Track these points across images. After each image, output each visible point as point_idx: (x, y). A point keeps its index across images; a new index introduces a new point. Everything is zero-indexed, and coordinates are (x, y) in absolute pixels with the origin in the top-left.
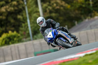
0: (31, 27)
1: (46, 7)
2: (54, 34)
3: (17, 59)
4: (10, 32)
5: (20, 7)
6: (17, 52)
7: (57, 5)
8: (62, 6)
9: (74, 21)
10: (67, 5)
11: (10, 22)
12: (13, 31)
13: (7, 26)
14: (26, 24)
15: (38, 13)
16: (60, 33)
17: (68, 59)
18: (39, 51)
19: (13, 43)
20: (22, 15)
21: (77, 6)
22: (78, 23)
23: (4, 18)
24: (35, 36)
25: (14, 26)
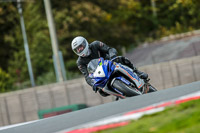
0: (32, 60)
1: (63, 19)
5: (10, 19)
7: (84, 15)
8: (94, 16)
10: (104, 14)
14: (21, 52)
15: (46, 31)
17: (108, 125)
18: (48, 108)
20: (14, 36)
21: (126, 17)
22: (127, 51)
24: (40, 78)
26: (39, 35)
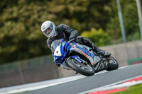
4: (93, 30)
14: (116, 18)
18: (135, 57)
20: (111, 6)
23: (84, 9)
25: (99, 22)
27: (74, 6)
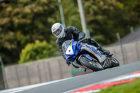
1: (89, 7)
2: (76, 49)
3: (47, 81)
4: (37, 42)
5: (52, 6)
6: (47, 70)
7: (105, 4)
8: (112, 5)
9: (128, 26)
10: (118, 3)
11: (37, 27)
12: (41, 41)
13: (33, 34)
15: (78, 15)
16: (84, 47)
17: (120, 81)
19: (41, 58)
20: (55, 18)
22: (134, 30)
23: (29, 21)
25: (43, 34)
26: (73, 18)
27: (18, 19)
